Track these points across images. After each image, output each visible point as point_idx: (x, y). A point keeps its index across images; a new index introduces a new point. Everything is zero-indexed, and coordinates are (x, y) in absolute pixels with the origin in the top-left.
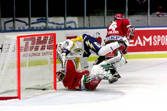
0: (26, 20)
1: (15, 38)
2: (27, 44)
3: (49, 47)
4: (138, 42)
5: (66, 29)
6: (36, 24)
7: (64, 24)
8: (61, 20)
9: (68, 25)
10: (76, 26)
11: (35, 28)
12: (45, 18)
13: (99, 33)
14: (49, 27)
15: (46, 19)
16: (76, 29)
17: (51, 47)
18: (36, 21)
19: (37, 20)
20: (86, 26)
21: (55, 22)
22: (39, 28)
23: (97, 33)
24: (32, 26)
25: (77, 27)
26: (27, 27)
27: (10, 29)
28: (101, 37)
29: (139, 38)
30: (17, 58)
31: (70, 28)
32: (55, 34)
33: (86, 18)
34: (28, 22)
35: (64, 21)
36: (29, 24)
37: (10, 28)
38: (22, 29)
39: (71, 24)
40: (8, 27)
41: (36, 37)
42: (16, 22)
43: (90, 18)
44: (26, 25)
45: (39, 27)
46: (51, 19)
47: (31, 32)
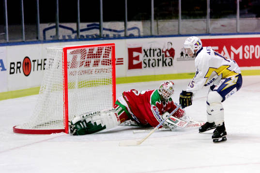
0: (73, 26)
1: (60, 51)
2: (75, 58)
3: (106, 62)
4: (224, 54)
5: (126, 37)
6: (86, 32)
7: (125, 31)
8: (119, 26)
9: (129, 33)
10: (139, 34)
11: (85, 37)
12: (98, 23)
13: (171, 43)
14: (104, 35)
15: (100, 25)
16: (139, 37)
17: (108, 62)
18: (86, 27)
19: (88, 26)
20: (154, 33)
21: (113, 28)
22: (90, 37)
23: (168, 43)
24: (81, 33)
25: (142, 34)
26: (73, 36)
27: (51, 39)
28: (174, 49)
29: (225, 48)
30: (63, 76)
31: (132, 36)
32: (114, 44)
33: (154, 23)
34: (75, 29)
35: (124, 27)
36: (77, 32)
37: (51, 37)
38: (67, 38)
39: (134, 32)
40: (49, 36)
41: (87, 49)
42: (60, 29)
43: (159, 23)
44: (74, 32)
45: (90, 35)
46: (106, 25)
47: (79, 42)
